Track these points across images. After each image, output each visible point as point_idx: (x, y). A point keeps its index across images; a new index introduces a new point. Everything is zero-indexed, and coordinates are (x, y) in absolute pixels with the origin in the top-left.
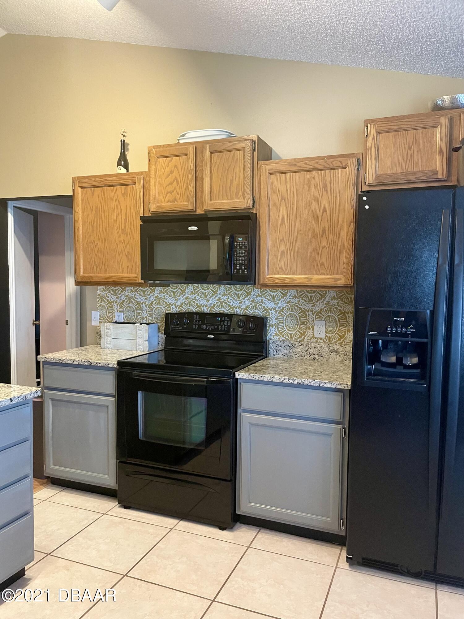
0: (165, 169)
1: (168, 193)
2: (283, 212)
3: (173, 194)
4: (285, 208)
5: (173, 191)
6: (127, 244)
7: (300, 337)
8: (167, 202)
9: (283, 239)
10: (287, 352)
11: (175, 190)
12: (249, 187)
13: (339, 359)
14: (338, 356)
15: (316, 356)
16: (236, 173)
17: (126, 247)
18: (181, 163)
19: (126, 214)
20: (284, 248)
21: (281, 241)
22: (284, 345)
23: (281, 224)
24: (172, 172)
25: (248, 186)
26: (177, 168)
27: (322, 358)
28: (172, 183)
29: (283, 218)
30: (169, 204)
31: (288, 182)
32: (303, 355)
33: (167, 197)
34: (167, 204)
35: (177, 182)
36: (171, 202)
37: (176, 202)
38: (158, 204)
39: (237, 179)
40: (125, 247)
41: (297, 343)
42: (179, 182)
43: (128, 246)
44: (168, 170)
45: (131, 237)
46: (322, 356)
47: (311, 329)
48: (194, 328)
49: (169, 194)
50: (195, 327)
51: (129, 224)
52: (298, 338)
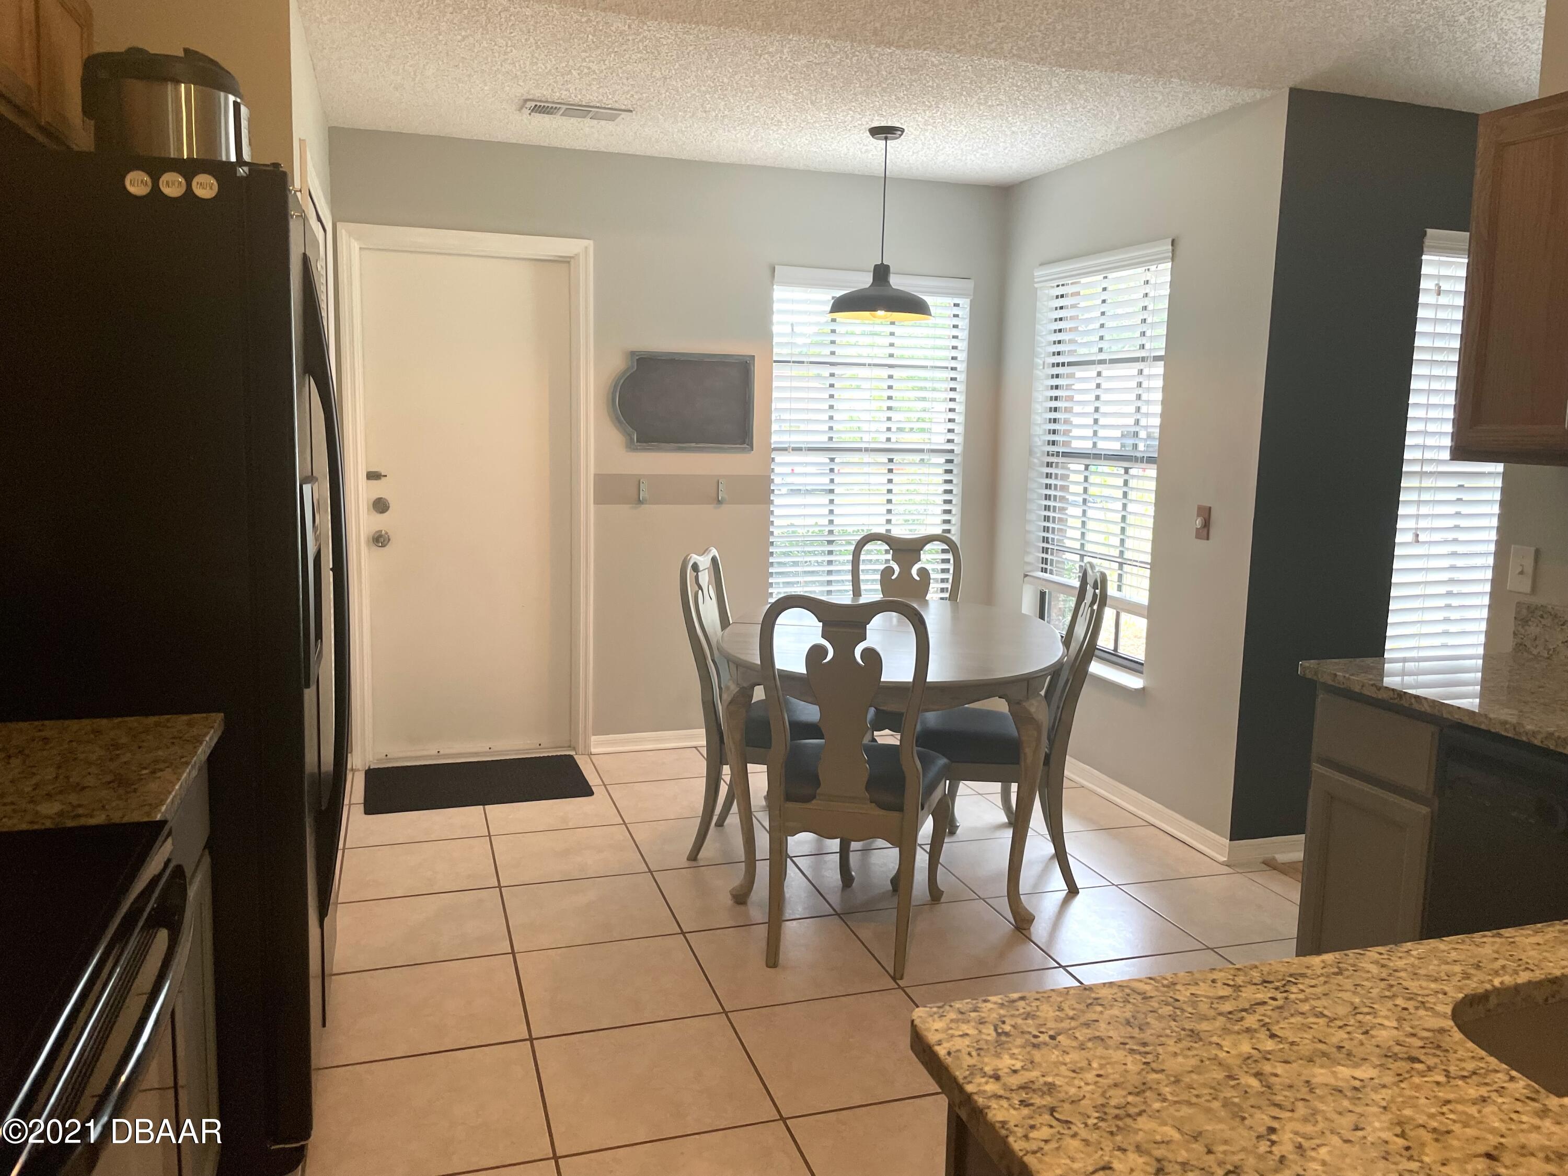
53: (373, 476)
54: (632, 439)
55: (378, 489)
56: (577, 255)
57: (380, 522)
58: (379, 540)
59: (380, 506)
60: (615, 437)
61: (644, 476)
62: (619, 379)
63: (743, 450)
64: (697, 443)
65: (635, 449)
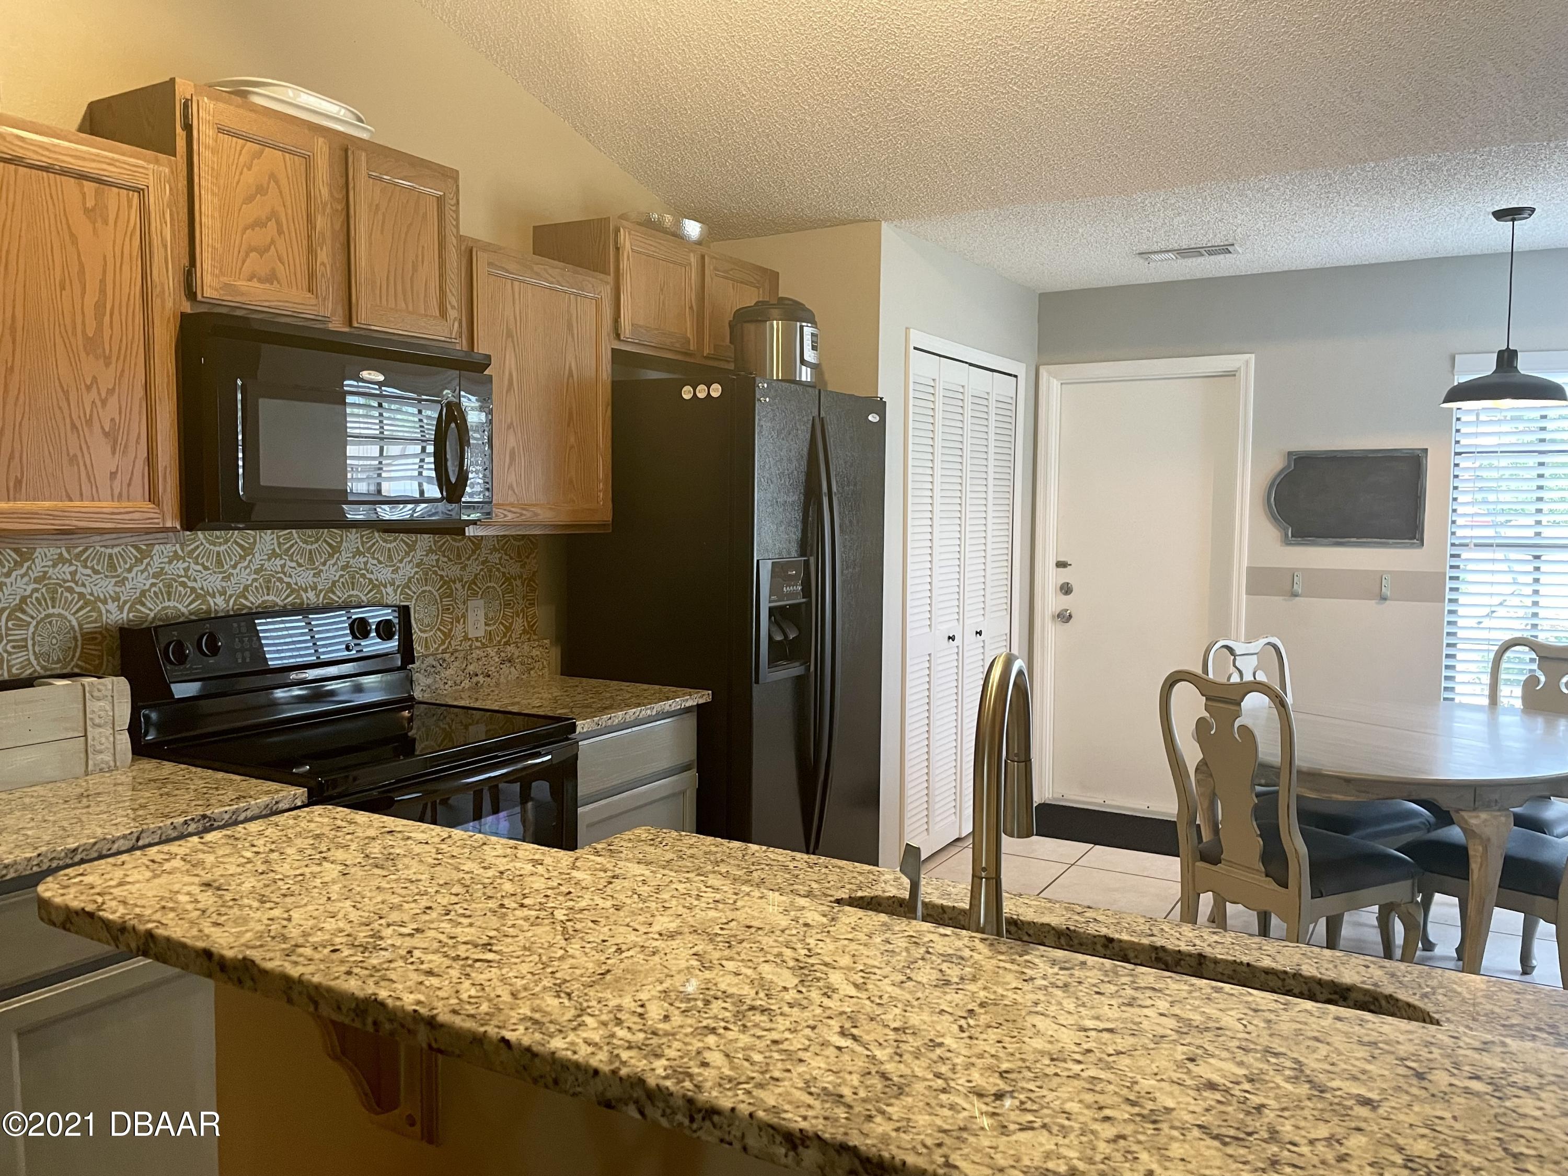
0: (241, 173)
1: (251, 249)
2: (510, 365)
3: (266, 255)
4: (513, 355)
5: (267, 250)
6: (111, 392)
7: (443, 643)
8: (250, 280)
9: (512, 423)
10: (429, 681)
11: (273, 247)
12: (455, 294)
13: (515, 673)
14: (513, 669)
15: (481, 679)
16: (423, 247)
17: (104, 402)
18: (289, 171)
19: (103, 281)
20: (515, 444)
21: (509, 427)
22: (424, 666)
23: (508, 391)
24: (261, 190)
25: (453, 290)
26: (277, 182)
27: (489, 679)
28: (264, 225)
29: (511, 375)
30: (254, 284)
31: (517, 302)
32: (458, 682)
33: (248, 260)
34: (250, 283)
35: (279, 223)
36: (260, 280)
37: (275, 282)
38: (225, 279)
39: (426, 263)
40: (99, 404)
41: (447, 656)
42: (285, 227)
43: (113, 402)
44: (249, 178)
45: (123, 371)
46: (489, 676)
47: (462, 620)
48: (240, 661)
49: (254, 253)
50: (244, 659)
51: (116, 325)
52: (440, 645)
53: (1061, 565)
54: (1286, 535)
55: (1065, 576)
56: (1239, 368)
57: (1065, 602)
58: (1064, 617)
59: (1066, 589)
60: (1271, 533)
61: (1297, 569)
62: (1275, 479)
63: (1412, 546)
64: (1358, 538)
65: (1290, 544)
